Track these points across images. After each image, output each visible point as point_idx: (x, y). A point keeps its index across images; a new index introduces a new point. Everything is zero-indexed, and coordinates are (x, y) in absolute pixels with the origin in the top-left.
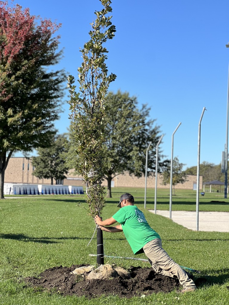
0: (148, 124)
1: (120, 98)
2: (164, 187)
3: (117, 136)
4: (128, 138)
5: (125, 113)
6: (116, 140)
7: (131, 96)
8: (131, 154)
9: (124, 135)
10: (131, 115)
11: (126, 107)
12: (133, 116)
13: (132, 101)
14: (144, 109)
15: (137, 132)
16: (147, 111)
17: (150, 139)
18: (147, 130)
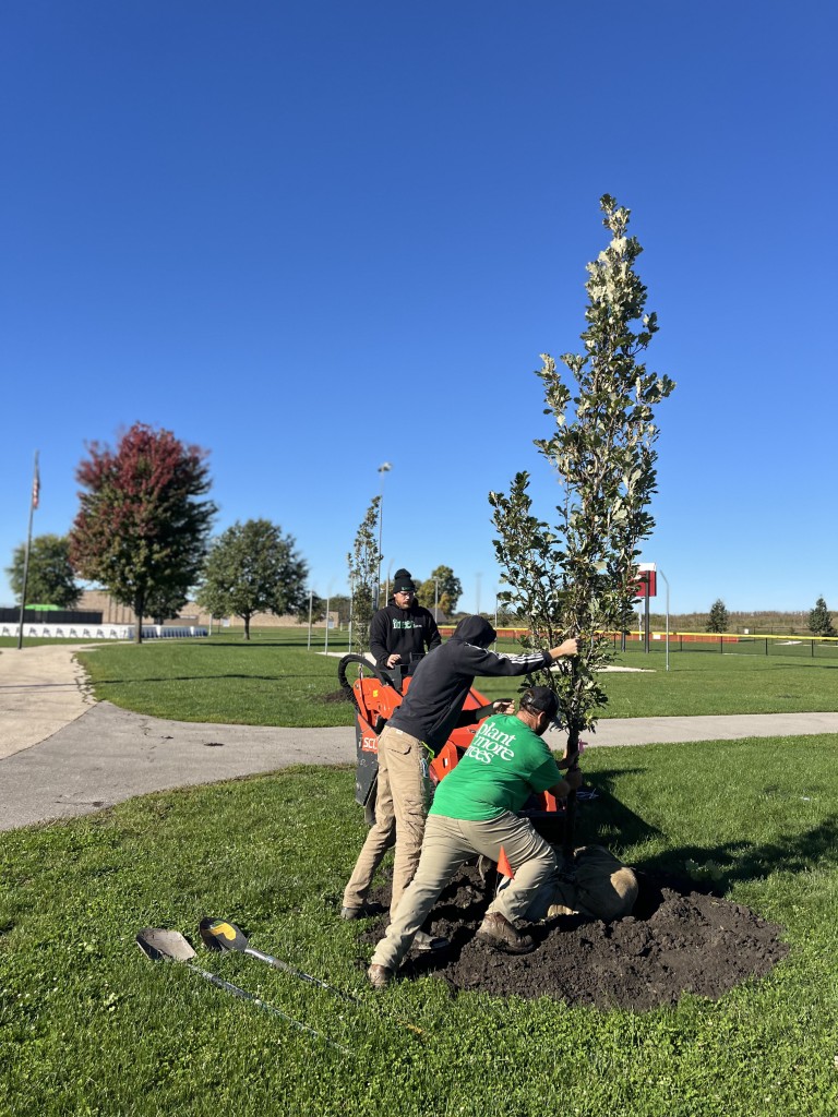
0: (293, 556)
1: (261, 527)
2: (299, 625)
3: (259, 570)
4: (271, 572)
5: (268, 544)
6: (257, 574)
7: (274, 525)
8: (274, 590)
9: (267, 569)
10: (275, 546)
11: (268, 537)
12: (276, 547)
13: (275, 530)
14: (289, 539)
15: (282, 565)
16: (292, 541)
17: (296, 573)
18: (292, 563)
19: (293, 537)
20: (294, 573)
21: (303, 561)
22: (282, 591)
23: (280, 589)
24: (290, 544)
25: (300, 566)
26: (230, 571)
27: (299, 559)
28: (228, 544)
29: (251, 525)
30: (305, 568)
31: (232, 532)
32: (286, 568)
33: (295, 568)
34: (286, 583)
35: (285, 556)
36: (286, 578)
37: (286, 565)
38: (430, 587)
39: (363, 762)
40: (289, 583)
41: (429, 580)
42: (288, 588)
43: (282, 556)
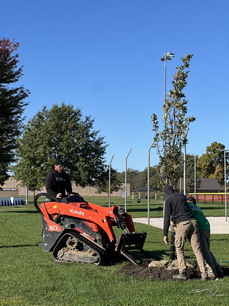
1: (64, 111)
3: (64, 148)
4: (74, 149)
5: (70, 126)
6: (62, 152)
7: (75, 109)
8: (77, 165)
9: (70, 147)
10: (75, 128)
11: (71, 119)
12: (77, 128)
13: (76, 114)
14: (88, 121)
15: (83, 144)
16: (90, 123)
17: (95, 150)
18: (91, 141)
19: (91, 119)
20: (93, 150)
21: (100, 139)
22: (83, 165)
23: (82, 164)
24: (89, 125)
25: (98, 143)
26: (40, 149)
27: (97, 138)
28: (37, 127)
29: (56, 110)
31: (40, 117)
32: (86, 145)
33: (94, 146)
34: (86, 158)
35: (85, 136)
36: (86, 154)
37: (86, 143)
38: (206, 160)
39: (49, 235)
40: (89, 159)
41: (204, 155)
42: (89, 163)
43: (83, 135)
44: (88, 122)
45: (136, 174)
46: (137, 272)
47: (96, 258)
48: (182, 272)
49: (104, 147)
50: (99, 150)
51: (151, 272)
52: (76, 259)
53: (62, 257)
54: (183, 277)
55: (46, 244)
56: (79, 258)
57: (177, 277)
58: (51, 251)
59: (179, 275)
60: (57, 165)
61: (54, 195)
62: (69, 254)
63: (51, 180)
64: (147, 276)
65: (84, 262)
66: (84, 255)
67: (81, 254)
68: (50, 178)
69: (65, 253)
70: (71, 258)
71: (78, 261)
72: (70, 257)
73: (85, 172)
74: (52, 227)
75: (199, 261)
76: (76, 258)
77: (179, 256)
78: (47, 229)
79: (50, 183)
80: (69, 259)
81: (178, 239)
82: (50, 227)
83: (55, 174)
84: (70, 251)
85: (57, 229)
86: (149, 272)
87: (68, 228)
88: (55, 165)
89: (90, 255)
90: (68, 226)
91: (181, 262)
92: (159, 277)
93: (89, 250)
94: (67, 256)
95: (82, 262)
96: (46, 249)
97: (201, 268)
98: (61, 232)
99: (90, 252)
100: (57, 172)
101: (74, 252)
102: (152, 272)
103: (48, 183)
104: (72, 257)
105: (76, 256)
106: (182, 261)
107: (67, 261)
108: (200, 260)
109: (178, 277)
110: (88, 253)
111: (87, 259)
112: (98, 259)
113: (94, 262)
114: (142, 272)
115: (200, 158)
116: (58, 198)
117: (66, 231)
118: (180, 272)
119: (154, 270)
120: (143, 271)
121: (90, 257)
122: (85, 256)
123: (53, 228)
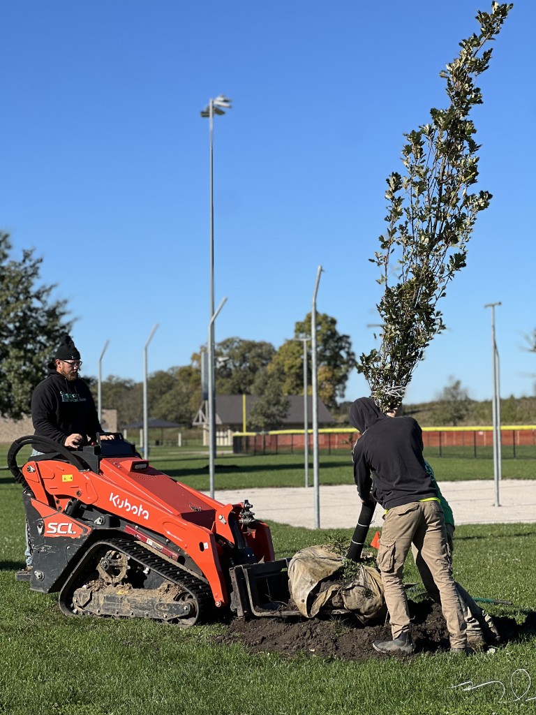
0: (38, 296)
8: (3, 367)
14: (27, 261)
15: (16, 316)
16: (34, 265)
17: (46, 330)
18: (36, 310)
19: (35, 256)
20: (43, 330)
21: (59, 304)
22: (19, 367)
23: (16, 364)
24: (30, 271)
25: (53, 314)
27: (51, 301)
30: (64, 320)
32: (25, 318)
33: (43, 321)
34: (26, 351)
35: (21, 297)
36: (26, 341)
37: (25, 314)
38: (294, 354)
39: (46, 548)
40: (32, 351)
41: (290, 342)
42: (31, 362)
43: (16, 295)
44: (28, 263)
45: (128, 389)
46: (273, 637)
47: (185, 605)
48: (400, 632)
49: (68, 324)
50: (58, 330)
51: (312, 637)
52: (126, 609)
53: (85, 606)
54: (402, 645)
55: (38, 574)
56: (136, 607)
57: (385, 647)
58: (55, 588)
59: (389, 642)
60: (63, 359)
61: (58, 437)
62: (107, 598)
63: (47, 398)
64: (303, 646)
65: (150, 617)
66: (150, 599)
67: (141, 596)
68: (45, 393)
69: (95, 595)
70: (113, 607)
71: (134, 616)
72: (109, 604)
73: (22, 382)
74: (56, 526)
75: (446, 604)
76: (128, 608)
77: (390, 593)
78: (40, 531)
79: (44, 407)
80: (108, 610)
81: (385, 549)
82: (49, 526)
83: (58, 382)
84: (109, 590)
85: (70, 532)
86: (307, 636)
87: (102, 528)
88: (58, 361)
89: (169, 599)
90: (103, 523)
91: (396, 608)
92: (337, 648)
93: (165, 585)
94: (101, 602)
95: (145, 617)
96: (39, 587)
97: (450, 622)
98: (82, 538)
99: (167, 591)
100: (64, 377)
101: (119, 593)
102: (316, 637)
103: (40, 406)
104: (114, 605)
105: (126, 602)
106: (398, 605)
107: (101, 615)
108: (448, 602)
109: (389, 646)
110: (162, 593)
111: (161, 610)
112: (193, 608)
113: (181, 618)
114: (284, 637)
115: (281, 348)
116: (69, 449)
117: (96, 535)
118: (393, 633)
119: (318, 630)
120: (289, 634)
121: (168, 605)
122: (152, 602)
123: (59, 527)
